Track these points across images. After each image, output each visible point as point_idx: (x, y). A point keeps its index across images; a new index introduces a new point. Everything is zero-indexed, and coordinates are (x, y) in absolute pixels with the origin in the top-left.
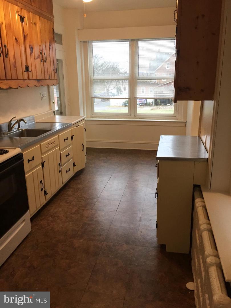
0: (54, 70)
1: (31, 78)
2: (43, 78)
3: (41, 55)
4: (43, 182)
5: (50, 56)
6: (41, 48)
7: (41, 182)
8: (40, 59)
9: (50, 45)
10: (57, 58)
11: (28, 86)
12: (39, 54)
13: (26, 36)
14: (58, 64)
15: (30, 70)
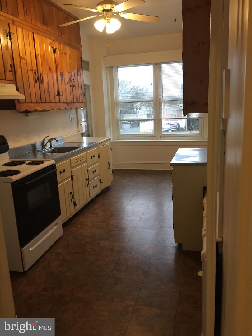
0: (82, 94)
1: (62, 101)
2: (72, 102)
3: (70, 81)
4: (72, 194)
5: (78, 81)
6: (70, 74)
7: (71, 193)
8: (69, 84)
9: (78, 72)
10: (85, 83)
11: (59, 108)
12: (69, 80)
13: (58, 65)
14: (85, 88)
15: (61, 94)
